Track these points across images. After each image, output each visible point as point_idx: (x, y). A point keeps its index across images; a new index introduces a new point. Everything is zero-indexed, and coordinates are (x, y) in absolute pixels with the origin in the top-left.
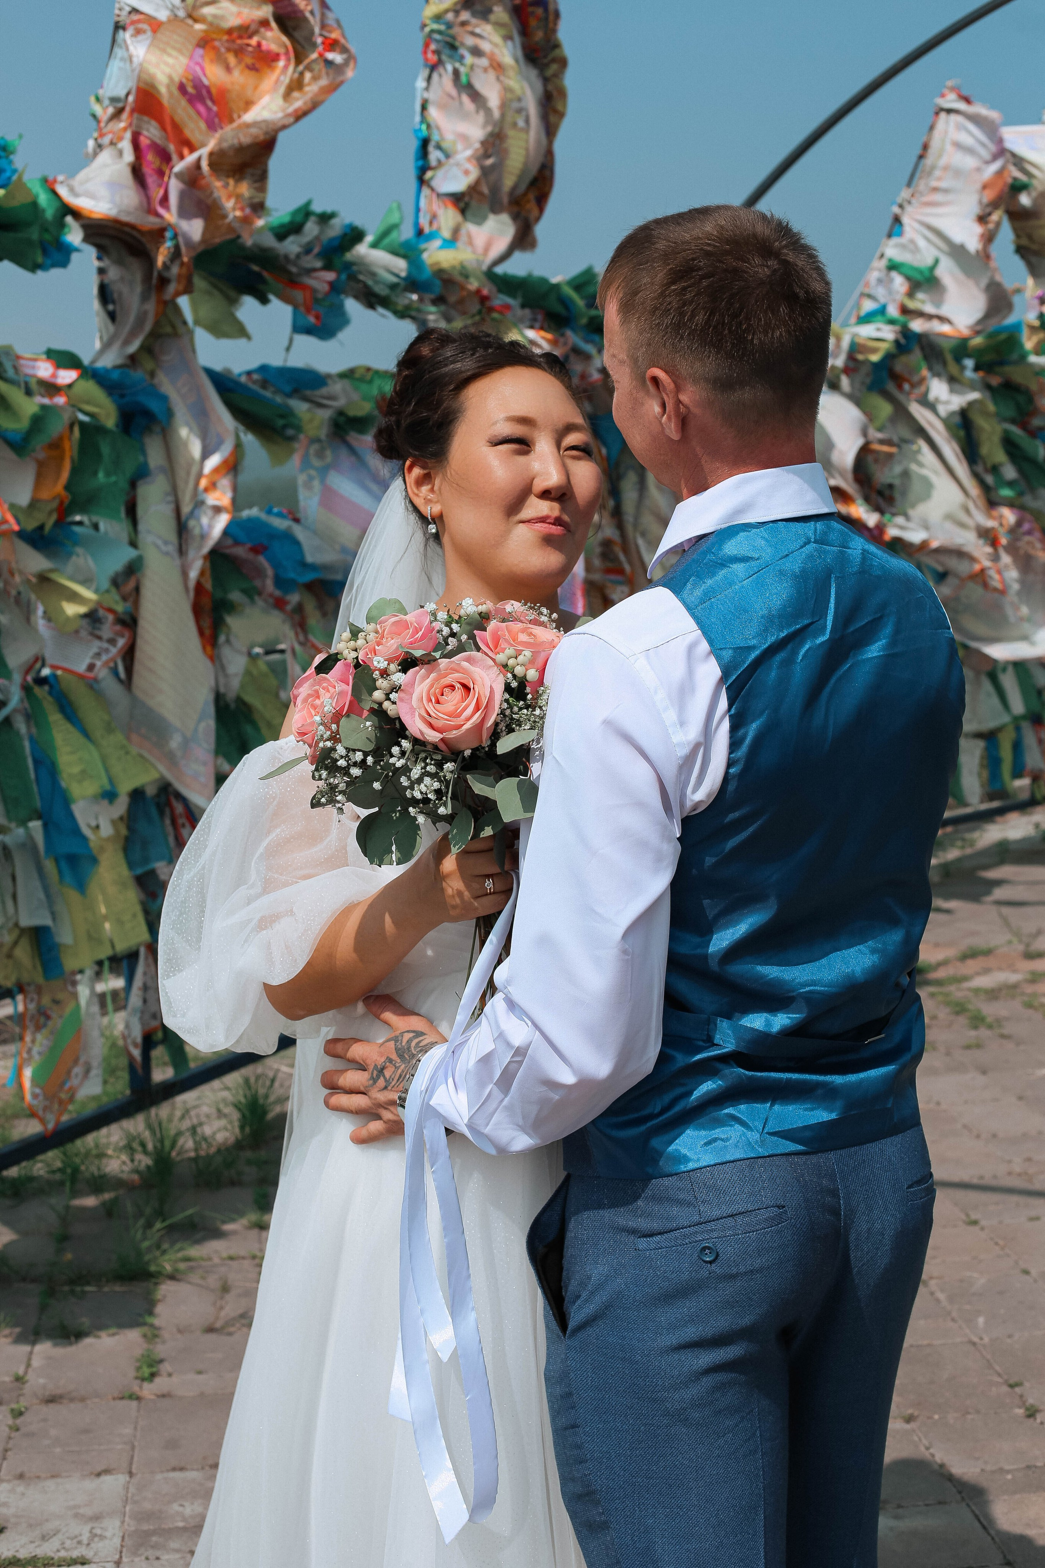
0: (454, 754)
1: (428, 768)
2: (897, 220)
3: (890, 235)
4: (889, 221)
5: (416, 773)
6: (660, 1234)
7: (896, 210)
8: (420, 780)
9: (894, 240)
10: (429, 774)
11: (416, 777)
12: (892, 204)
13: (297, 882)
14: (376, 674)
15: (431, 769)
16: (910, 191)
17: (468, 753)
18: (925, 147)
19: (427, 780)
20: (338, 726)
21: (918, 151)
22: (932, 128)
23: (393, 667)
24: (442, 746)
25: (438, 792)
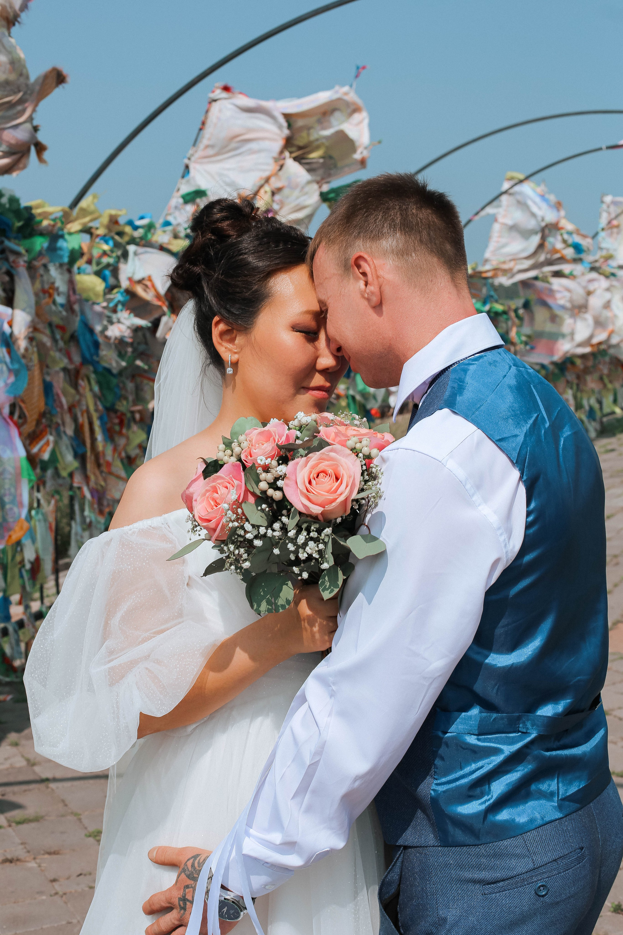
0: (328, 522)
1: (312, 534)
2: (187, 167)
3: (183, 177)
4: (182, 168)
5: (301, 539)
6: (503, 880)
7: (186, 161)
8: (305, 544)
9: (184, 181)
10: (312, 539)
11: (302, 542)
12: (184, 158)
13: (154, 637)
14: (260, 471)
15: (314, 534)
16: (195, 149)
17: (339, 520)
18: (203, 123)
19: (311, 544)
20: (242, 509)
21: (199, 126)
22: (207, 112)
23: (274, 463)
24: (321, 518)
25: (320, 552)
